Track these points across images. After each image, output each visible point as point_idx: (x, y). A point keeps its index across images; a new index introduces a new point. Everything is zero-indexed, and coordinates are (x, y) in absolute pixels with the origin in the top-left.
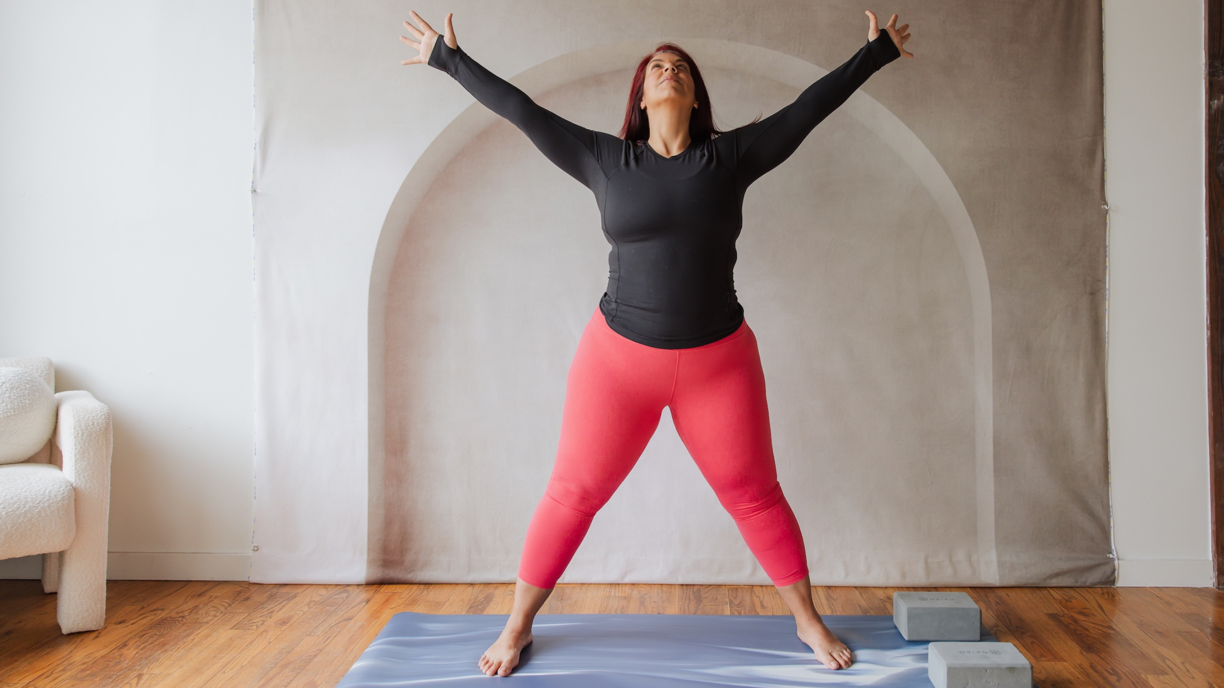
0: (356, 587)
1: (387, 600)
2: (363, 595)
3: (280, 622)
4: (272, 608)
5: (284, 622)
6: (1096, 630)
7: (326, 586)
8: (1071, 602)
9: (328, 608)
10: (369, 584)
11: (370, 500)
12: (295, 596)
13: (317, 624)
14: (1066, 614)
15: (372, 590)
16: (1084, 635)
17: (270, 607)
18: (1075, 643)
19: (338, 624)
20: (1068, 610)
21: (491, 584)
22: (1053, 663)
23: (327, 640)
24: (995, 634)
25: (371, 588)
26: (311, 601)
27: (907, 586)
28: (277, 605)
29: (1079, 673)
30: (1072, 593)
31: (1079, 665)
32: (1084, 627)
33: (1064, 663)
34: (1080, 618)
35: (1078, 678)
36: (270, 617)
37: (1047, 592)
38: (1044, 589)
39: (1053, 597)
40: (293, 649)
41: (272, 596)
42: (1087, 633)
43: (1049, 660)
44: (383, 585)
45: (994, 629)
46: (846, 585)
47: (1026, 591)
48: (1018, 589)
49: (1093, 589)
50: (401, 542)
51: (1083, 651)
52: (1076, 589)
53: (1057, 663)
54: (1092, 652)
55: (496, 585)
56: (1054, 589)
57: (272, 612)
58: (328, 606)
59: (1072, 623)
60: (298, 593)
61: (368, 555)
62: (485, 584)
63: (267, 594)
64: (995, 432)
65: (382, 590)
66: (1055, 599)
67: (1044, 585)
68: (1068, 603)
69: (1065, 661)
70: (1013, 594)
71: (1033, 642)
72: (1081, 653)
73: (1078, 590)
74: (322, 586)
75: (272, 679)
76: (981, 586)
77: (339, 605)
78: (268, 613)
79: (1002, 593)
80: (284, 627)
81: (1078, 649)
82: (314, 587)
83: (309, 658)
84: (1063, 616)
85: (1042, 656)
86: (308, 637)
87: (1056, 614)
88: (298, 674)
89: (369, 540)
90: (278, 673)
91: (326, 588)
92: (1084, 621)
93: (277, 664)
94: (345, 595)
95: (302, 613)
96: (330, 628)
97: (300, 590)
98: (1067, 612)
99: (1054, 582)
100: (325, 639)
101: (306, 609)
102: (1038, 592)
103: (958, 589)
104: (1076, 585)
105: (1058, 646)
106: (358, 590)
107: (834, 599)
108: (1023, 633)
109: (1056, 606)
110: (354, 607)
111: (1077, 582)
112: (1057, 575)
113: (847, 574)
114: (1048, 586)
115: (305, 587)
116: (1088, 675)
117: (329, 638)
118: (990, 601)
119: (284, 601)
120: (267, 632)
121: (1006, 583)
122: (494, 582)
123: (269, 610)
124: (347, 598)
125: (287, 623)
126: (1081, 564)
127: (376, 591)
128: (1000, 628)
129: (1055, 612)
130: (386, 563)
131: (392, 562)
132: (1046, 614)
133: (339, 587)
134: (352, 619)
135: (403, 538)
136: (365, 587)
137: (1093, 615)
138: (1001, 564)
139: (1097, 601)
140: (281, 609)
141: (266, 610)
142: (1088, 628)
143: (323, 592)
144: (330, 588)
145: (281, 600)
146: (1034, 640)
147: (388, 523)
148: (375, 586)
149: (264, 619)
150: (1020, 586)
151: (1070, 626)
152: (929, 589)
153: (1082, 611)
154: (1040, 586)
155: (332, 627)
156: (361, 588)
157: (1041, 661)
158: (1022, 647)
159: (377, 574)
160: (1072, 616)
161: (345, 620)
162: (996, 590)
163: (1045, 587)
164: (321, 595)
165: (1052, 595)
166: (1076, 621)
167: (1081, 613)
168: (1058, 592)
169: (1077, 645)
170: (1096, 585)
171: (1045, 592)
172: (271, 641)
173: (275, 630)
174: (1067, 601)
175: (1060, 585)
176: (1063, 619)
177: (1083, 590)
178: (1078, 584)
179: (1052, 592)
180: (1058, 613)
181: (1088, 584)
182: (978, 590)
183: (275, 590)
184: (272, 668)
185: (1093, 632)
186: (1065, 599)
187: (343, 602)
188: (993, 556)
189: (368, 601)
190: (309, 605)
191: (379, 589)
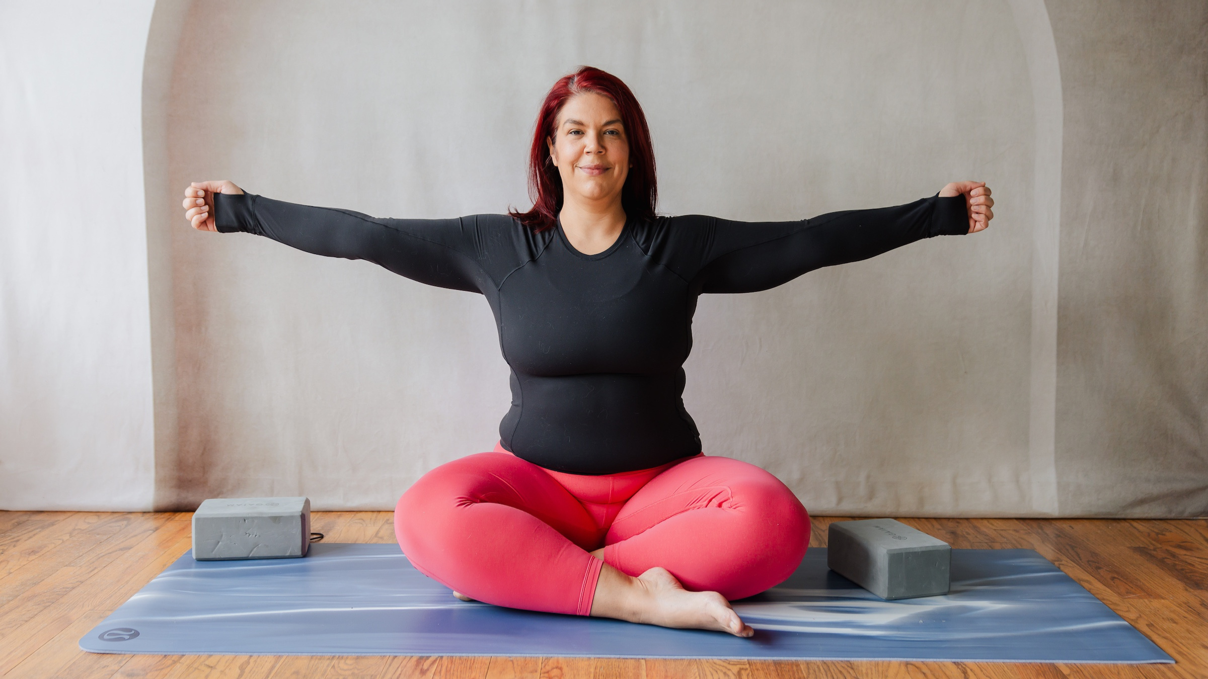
0: (140, 515)
1: (184, 529)
2: (151, 523)
3: (27, 551)
4: (18, 536)
5: (33, 552)
6: (1204, 565)
7: (98, 514)
8: (1164, 535)
9: (98, 536)
10: (160, 511)
11: (156, 395)
12: (53, 524)
13: (81, 554)
14: (1158, 548)
15: (163, 518)
16: (1187, 571)
17: (16, 535)
18: (1176, 580)
19: (110, 553)
20: (1160, 544)
21: (332, 512)
22: (1146, 600)
23: (91, 571)
24: (1059, 568)
25: (163, 516)
26: (74, 530)
27: (926, 516)
28: (25, 534)
29: (1185, 611)
30: (1164, 525)
31: (1185, 603)
32: (1186, 562)
33: (1163, 601)
34: (1181, 552)
35: (1185, 617)
36: (14, 546)
37: (1128, 524)
38: (1123, 521)
39: (1138, 530)
40: (43, 580)
41: (19, 524)
42: (1192, 568)
43: (1140, 597)
44: (178, 513)
45: (1056, 563)
46: (838, 514)
47: (1098, 523)
48: (1085, 521)
49: (1194, 522)
50: (203, 454)
51: (1187, 588)
52: (1169, 521)
53: (1152, 600)
54: (1202, 589)
55: (339, 513)
56: (1139, 521)
57: (18, 541)
58: (98, 534)
59: (1168, 557)
60: (57, 521)
61: (157, 472)
62: (323, 512)
63: (13, 522)
64: (1060, 298)
65: (177, 518)
66: (1140, 532)
67: (1123, 516)
68: (1159, 536)
69: (1163, 598)
70: (1078, 527)
71: (1114, 578)
72: (1186, 590)
73: (1173, 522)
74: (92, 514)
75: (7, 613)
76: (1032, 516)
77: (115, 534)
78: (13, 542)
79: (1065, 526)
80: (33, 557)
81: (1180, 585)
82: (81, 514)
83: (64, 590)
84: (1155, 550)
85: (1128, 593)
86: (65, 567)
87: (1145, 548)
88: (45, 608)
89: (156, 451)
90: (18, 607)
91: (99, 516)
92: (1185, 555)
93: (17, 596)
94: (125, 522)
95: (61, 541)
96: (99, 558)
97: (61, 517)
98: (1159, 546)
99: (1138, 512)
100: (90, 570)
101: (66, 537)
102: (1115, 524)
103: (1000, 520)
104: (1169, 516)
105: (1151, 582)
106: (143, 518)
107: (821, 530)
108: (1098, 568)
109: (1143, 539)
110: (135, 536)
111: (1170, 512)
112: (1142, 502)
113: (840, 500)
114: (1129, 517)
115: (69, 514)
116: (1199, 614)
117: (95, 568)
118: (1046, 534)
119: (37, 529)
120: (8, 562)
121: (1068, 513)
122: (337, 509)
123: (13, 538)
124: (126, 526)
125: (38, 552)
126: (1178, 486)
127: (168, 519)
128: (1063, 562)
129: (1141, 546)
130: (182, 483)
131: (190, 481)
132: (1128, 547)
133: (116, 515)
134: (131, 548)
135: (205, 449)
136: (154, 515)
137: (1198, 549)
138: (1062, 487)
139: (1201, 534)
140: (31, 537)
141: (9, 538)
142: (1194, 564)
143: (93, 519)
144: (103, 516)
145: (33, 528)
146: (1116, 576)
147: (183, 428)
148: (167, 515)
149: (5, 548)
150: (1088, 517)
151: (1165, 560)
152: (958, 520)
153: (1182, 544)
154: (1117, 517)
155: (102, 557)
156: (148, 515)
157: (1129, 598)
158: (1099, 583)
159: (170, 497)
160: (1167, 550)
161: (121, 549)
162: (1054, 522)
163: (1125, 519)
164: (89, 523)
165: (1135, 528)
166: (1173, 555)
167: (1179, 547)
168: (1143, 524)
169: (1178, 582)
170: (1198, 516)
171: (1126, 525)
172: (12, 571)
173: (19, 560)
174: (1157, 534)
175: (1145, 516)
176: (1155, 553)
177: (1180, 522)
178: (1173, 515)
179: (1135, 524)
180: (1146, 546)
181: (1186, 515)
182: (1028, 521)
183: (25, 518)
184: (9, 601)
185: (1200, 567)
186: (1153, 531)
187: (120, 531)
188: (1051, 475)
189: (157, 529)
190: (71, 534)
191: (173, 517)
